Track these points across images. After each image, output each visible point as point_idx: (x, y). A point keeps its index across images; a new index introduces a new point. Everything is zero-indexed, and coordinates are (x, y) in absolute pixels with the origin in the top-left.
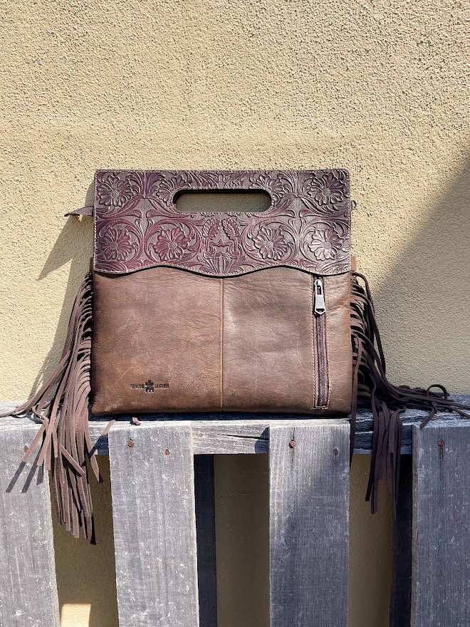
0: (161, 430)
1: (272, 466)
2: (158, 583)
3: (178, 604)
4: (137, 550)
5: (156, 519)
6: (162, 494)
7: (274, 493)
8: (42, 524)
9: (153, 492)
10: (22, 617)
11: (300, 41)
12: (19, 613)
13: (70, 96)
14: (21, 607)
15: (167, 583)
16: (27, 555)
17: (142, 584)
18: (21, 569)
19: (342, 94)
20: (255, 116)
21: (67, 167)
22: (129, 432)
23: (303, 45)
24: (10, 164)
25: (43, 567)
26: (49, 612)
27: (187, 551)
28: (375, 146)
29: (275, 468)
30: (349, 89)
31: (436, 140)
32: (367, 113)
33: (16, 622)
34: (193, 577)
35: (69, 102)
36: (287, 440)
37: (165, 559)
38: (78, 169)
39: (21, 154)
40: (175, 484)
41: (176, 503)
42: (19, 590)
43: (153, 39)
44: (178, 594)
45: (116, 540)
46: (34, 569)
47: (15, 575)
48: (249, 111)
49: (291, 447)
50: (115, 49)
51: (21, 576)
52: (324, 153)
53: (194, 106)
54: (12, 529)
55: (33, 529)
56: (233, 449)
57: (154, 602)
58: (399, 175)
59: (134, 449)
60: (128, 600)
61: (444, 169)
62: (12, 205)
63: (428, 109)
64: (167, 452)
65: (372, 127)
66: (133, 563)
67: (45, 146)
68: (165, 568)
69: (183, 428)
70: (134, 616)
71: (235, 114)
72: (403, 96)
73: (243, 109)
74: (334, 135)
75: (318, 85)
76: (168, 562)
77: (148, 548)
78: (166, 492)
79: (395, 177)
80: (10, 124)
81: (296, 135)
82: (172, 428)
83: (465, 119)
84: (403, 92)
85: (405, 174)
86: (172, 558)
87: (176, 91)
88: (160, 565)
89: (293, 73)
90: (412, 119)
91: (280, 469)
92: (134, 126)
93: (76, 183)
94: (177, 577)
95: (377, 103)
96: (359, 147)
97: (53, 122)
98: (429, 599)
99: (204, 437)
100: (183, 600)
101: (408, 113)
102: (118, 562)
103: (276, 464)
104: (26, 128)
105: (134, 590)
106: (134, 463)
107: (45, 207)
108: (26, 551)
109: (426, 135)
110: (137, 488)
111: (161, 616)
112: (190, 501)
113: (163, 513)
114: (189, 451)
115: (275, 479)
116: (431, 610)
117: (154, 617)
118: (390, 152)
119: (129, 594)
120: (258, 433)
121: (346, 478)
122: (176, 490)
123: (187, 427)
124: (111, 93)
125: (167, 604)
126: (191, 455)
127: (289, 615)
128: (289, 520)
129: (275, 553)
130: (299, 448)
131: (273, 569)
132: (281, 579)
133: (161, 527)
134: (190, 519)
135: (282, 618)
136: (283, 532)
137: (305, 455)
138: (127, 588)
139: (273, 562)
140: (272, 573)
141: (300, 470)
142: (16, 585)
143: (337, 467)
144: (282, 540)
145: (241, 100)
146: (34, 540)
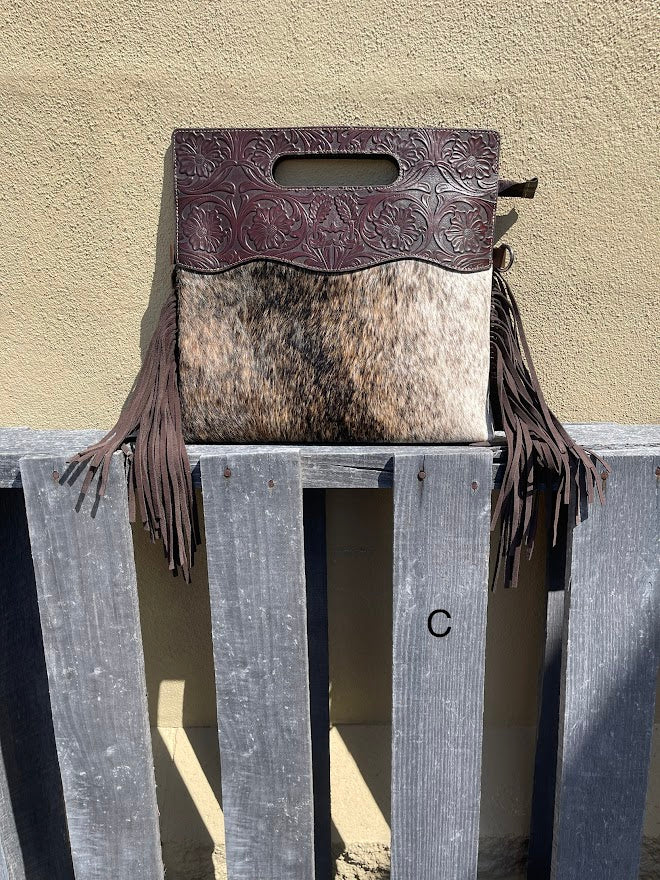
0: (263, 456)
1: (397, 501)
2: (262, 635)
3: (284, 660)
4: (236, 597)
5: (258, 563)
6: (264, 534)
7: (398, 533)
8: (125, 567)
9: (255, 531)
10: (101, 675)
12: (97, 672)
13: (141, 29)
14: (101, 663)
15: (271, 636)
16: (107, 604)
17: (242, 637)
18: (100, 620)
19: (497, 22)
20: (383, 52)
21: (137, 125)
22: (225, 460)
24: (65, 121)
25: (127, 616)
26: (133, 670)
27: (295, 600)
28: (541, 93)
29: (400, 505)
30: (507, 16)
31: (620, 87)
32: (530, 48)
33: (94, 681)
34: (303, 630)
35: (139, 36)
36: (415, 471)
37: (269, 608)
38: (151, 128)
39: (79, 108)
40: (280, 522)
41: (282, 542)
42: (98, 645)
44: (285, 649)
45: (211, 587)
46: (116, 618)
47: (93, 627)
48: (374, 45)
49: (420, 479)
51: (100, 627)
52: (473, 103)
53: (302, 39)
54: (89, 571)
55: (113, 572)
56: (350, 482)
57: (256, 658)
58: (572, 133)
59: (232, 480)
60: (226, 655)
61: (631, 126)
62: (67, 176)
63: (612, 44)
64: (271, 484)
65: (538, 67)
66: (232, 613)
67: (109, 96)
68: (269, 619)
69: (290, 455)
70: (233, 673)
71: (356, 49)
72: (578, 25)
73: (366, 42)
74: (486, 77)
75: (466, 10)
76: (273, 613)
77: (249, 596)
78: (270, 531)
79: (566, 137)
80: (64, 68)
81: (437, 78)
82: (276, 455)
84: (579, 21)
85: (579, 132)
86: (279, 608)
87: (278, 18)
88: (263, 615)
90: (590, 56)
91: (407, 505)
92: (224, 69)
93: (150, 146)
94: (283, 630)
95: (545, 35)
96: (519, 95)
97: (120, 64)
98: (583, 662)
99: (315, 468)
100: (290, 656)
101: (584, 49)
102: (214, 612)
103: (401, 499)
104: (84, 73)
105: (233, 643)
106: (232, 497)
107: (109, 180)
108: (106, 598)
109: (609, 79)
110: (236, 526)
111: (264, 674)
112: (298, 542)
113: (267, 556)
114: (297, 483)
115: (399, 516)
116: (585, 674)
117: (257, 675)
118: (560, 102)
119: (227, 649)
120: (381, 464)
121: (486, 516)
122: (282, 528)
123: (295, 454)
124: (194, 23)
125: (271, 661)
126: (301, 487)
127: (414, 675)
128: (416, 566)
129: (399, 604)
130: (430, 480)
131: (396, 622)
132: (405, 634)
133: (264, 572)
134: (299, 563)
135: (406, 678)
136: (408, 579)
137: (437, 489)
138: (225, 641)
139: (397, 614)
140: (396, 627)
141: (430, 506)
142: (94, 638)
143: (476, 504)
144: (408, 589)
145: (364, 30)
146: (115, 585)
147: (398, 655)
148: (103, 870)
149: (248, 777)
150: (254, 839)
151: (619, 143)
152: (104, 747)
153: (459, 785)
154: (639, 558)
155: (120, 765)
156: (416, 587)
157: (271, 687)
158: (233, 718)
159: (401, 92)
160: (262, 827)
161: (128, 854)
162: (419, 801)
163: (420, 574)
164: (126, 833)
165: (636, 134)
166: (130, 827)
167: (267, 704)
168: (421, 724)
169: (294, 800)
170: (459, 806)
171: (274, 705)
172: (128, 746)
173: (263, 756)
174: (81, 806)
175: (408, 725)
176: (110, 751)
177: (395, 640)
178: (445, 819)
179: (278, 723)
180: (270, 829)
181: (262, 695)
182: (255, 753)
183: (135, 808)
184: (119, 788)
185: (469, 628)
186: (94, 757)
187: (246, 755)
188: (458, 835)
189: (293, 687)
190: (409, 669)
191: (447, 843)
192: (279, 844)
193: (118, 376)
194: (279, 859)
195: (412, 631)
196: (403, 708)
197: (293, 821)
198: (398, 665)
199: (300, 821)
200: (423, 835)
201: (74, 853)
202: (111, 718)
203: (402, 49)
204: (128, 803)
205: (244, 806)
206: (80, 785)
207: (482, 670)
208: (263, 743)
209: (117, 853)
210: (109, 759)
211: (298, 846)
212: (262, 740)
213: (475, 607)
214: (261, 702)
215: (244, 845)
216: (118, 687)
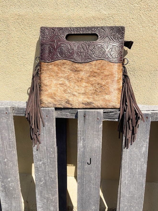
0: (45, 109)
1: (78, 122)
2: (45, 154)
3: (51, 160)
5: (44, 136)
6: (45, 129)
7: (79, 130)
8: (12, 135)
10: (7, 161)
12: (6, 160)
14: (6, 158)
15: (47, 154)
16: (8, 144)
17: (40, 154)
18: (6, 147)
20: (79, 7)
21: (19, 25)
24: (2, 25)
25: (13, 147)
26: (14, 160)
27: (53, 146)
28: (120, 17)
29: (79, 123)
31: (142, 15)
32: (117, 5)
33: (5, 162)
34: (55, 153)
35: (19, 4)
36: (83, 114)
37: (47, 147)
38: (22, 26)
39: (5, 21)
40: (49, 126)
41: (49, 131)
42: (6, 153)
44: (51, 158)
46: (10, 147)
47: (5, 149)
49: (84, 117)
51: (6, 150)
52: (102, 20)
53: (59, 4)
54: (3, 136)
55: (9, 136)
56: (67, 117)
57: (44, 159)
58: (129, 28)
60: (36, 158)
61: (145, 26)
62: (3, 38)
63: (139, 4)
64: (47, 116)
67: (12, 19)
68: (47, 150)
69: (51, 109)
70: (38, 163)
73: (75, 4)
74: (106, 13)
76: (48, 148)
77: (42, 144)
78: (47, 128)
79: (127, 29)
81: (93, 13)
82: (48, 109)
83: (152, 8)
85: (131, 27)
88: (45, 149)
90: (133, 7)
91: (81, 123)
92: (40, 11)
93: (22, 31)
94: (50, 153)
95: (121, 2)
96: (114, 18)
97: (15, 11)
99: (59, 113)
100: (52, 159)
101: (132, 6)
103: (80, 121)
104: (6, 13)
105: (38, 155)
109: (138, 14)
111: (46, 163)
112: (54, 131)
113: (46, 134)
114: (53, 116)
115: (79, 126)
116: (127, 169)
117: (44, 164)
118: (126, 20)
119: (37, 157)
120: (75, 112)
121: (101, 127)
122: (50, 127)
123: (53, 109)
125: (47, 160)
126: (55, 117)
127: (83, 166)
128: (83, 139)
129: (79, 148)
130: (87, 117)
131: (78, 153)
132: (81, 156)
133: (45, 138)
134: (54, 136)
135: (81, 167)
136: (81, 142)
137: (89, 119)
138: (36, 155)
139: (78, 151)
140: (78, 154)
141: (87, 124)
142: (5, 152)
143: (98, 123)
144: (81, 145)
146: (9, 139)
147: (79, 161)
148: (8, 208)
149: (42, 189)
150: (43, 204)
151: (141, 31)
152: (8, 179)
153: (94, 195)
154: (142, 140)
155: (11, 183)
156: (83, 144)
157: (47, 167)
158: (38, 174)
159: (84, 17)
160: (45, 201)
161: (14, 204)
162: (84, 198)
163: (84, 141)
164: (13, 199)
165: (146, 28)
166: (14, 198)
167: (46, 171)
168: (85, 179)
169: (53, 195)
170: (94, 200)
171: (48, 171)
172: (13, 179)
173: (45, 184)
174: (3, 192)
175: (81, 179)
176: (9, 179)
177: (78, 157)
178: (90, 203)
179: (49, 176)
180: (47, 202)
181: (45, 169)
182: (44, 183)
183: (15, 194)
184: (11, 188)
185: (97, 155)
186: (5, 180)
187: (41, 183)
188: (94, 208)
189: (53, 167)
190: (81, 165)
191: (91, 209)
192: (50, 206)
194: (49, 209)
195: (82, 155)
196: (80, 175)
197: (53, 200)
198: (79, 164)
199: (55, 201)
200: (85, 207)
201: (1, 203)
202: (9, 171)
203: (84, 6)
204: (14, 192)
205: (41, 195)
206: (3, 187)
207: (100, 166)
208: (45, 181)
209: (11, 204)
210: (9, 181)
211: (54, 206)
212: (45, 180)
213: (98, 150)
214: (45, 170)
215: (41, 205)
216: (11, 164)
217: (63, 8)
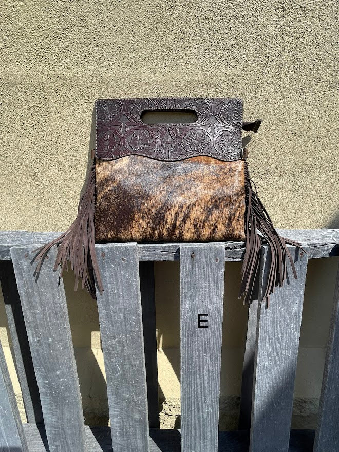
0: (119, 247)
1: (181, 267)
2: (122, 326)
3: (132, 337)
4: (109, 309)
5: (119, 294)
6: (121, 282)
7: (182, 282)
8: (59, 296)
9: (117, 281)
10: (52, 341)
11: (201, 10)
12: (50, 340)
13: (63, 52)
14: (51, 337)
15: (126, 326)
16: (52, 312)
17: (113, 326)
18: (50, 318)
19: (227, 47)
20: (174, 63)
21: (65, 98)
22: (102, 249)
23: (203, 13)
24: (33, 96)
25: (61, 317)
26: (66, 339)
27: (136, 311)
28: (246, 81)
29: (183, 269)
30: (231, 44)
31: (283, 77)
32: (241, 59)
33: (49, 344)
34: (140, 324)
35: (63, 56)
36: (190, 254)
37: (124, 314)
38: (71, 99)
39: (39, 90)
40: (128, 276)
41: (129, 286)
42: (50, 328)
43: (110, 11)
44: (132, 332)
45: (98, 305)
46: (57, 318)
47: (47, 321)
48: (170, 59)
49: (192, 257)
50: (87, 19)
51: (50, 321)
52: (215, 86)
53: (137, 57)
54: (43, 298)
55: (54, 298)
56: (160, 258)
57: (120, 335)
58: (260, 100)
59: (105, 258)
60: (106, 334)
61: (287, 96)
62: (36, 122)
63: (280, 56)
64: (123, 260)
65: (245, 69)
66: (108, 316)
67: (51, 85)
68: (125, 319)
69: (132, 246)
70: (110, 341)
71: (162, 61)
72: (264, 47)
73: (166, 58)
74: (221, 74)
75: (212, 41)
76: (126, 316)
77: (116, 309)
78: (124, 281)
80: (30, 71)
81: (199, 74)
82: (125, 247)
83: (302, 62)
84: (265, 45)
85: (264, 99)
86: (128, 314)
87: (126, 47)
88: (122, 317)
89: (197, 33)
90: (269, 63)
91: (186, 269)
92: (102, 71)
93: (71, 108)
94: (131, 324)
95: (248, 53)
96: (236, 82)
98: (266, 338)
99: (144, 252)
100: (134, 335)
101: (267, 59)
102: (100, 315)
103: (184, 266)
104: (39, 73)
105: (109, 329)
106: (106, 265)
107: (54, 123)
108: (52, 309)
109: (277, 74)
110: (108, 278)
111: (123, 342)
112: (137, 285)
113: (123, 292)
114: (135, 259)
115: (183, 274)
116: (267, 343)
117: (120, 342)
118: (255, 85)
119: (106, 331)
120: (175, 250)
121: (222, 274)
122: (129, 279)
123: (134, 246)
124: (87, 49)
125: (126, 336)
126: (137, 261)
127: (190, 343)
128: (190, 296)
129: (183, 312)
130: (197, 258)
131: (182, 320)
132: (186, 325)
133: (122, 299)
134: (137, 295)
135: (187, 345)
136: (187, 302)
137: (200, 262)
138: (105, 328)
139: (182, 317)
140: (182, 323)
141: (197, 269)
142: (48, 325)
143: (218, 268)
144: (187, 306)
145: (165, 52)
146: (55, 303)
147: (183, 334)
148: (57, 422)
149: (118, 384)
150: (121, 409)
151: (281, 104)
152: (55, 372)
153: (210, 388)
154: (292, 292)
155: (62, 378)
156: (190, 305)
157: (126, 347)
158: (111, 360)
159: (182, 81)
160: (125, 404)
161: (67, 415)
162: (193, 395)
163: (192, 300)
164: (66, 406)
165: (289, 100)
166: (68, 404)
167: (125, 355)
168: (194, 364)
169: (138, 394)
170: (210, 397)
171: (128, 355)
172: (65, 371)
173: (124, 376)
174: (46, 395)
175: (188, 364)
176: (58, 373)
177: (181, 328)
178: (204, 402)
179: (130, 363)
180: (128, 405)
181: (123, 351)
182: (121, 375)
183: (70, 396)
184: (62, 388)
185: (215, 323)
186: (51, 375)
187: (117, 375)
188: (210, 409)
189: (136, 348)
190: (188, 341)
191: (205, 412)
192: (132, 411)
193: (64, 208)
194: (132, 418)
195: (189, 325)
196: (185, 357)
197: (138, 402)
198: (183, 339)
199: (141, 403)
200: (194, 409)
201: (44, 415)
202: (57, 359)
203: (183, 61)
204: (67, 394)
205: (117, 396)
206: (47, 387)
207: (220, 341)
208: (124, 371)
209: (63, 414)
210: (58, 376)
211: (141, 412)
212: (124, 370)
213: (217, 314)
214: (123, 354)
215: (118, 412)
216: (59, 346)
217: (146, 64)
